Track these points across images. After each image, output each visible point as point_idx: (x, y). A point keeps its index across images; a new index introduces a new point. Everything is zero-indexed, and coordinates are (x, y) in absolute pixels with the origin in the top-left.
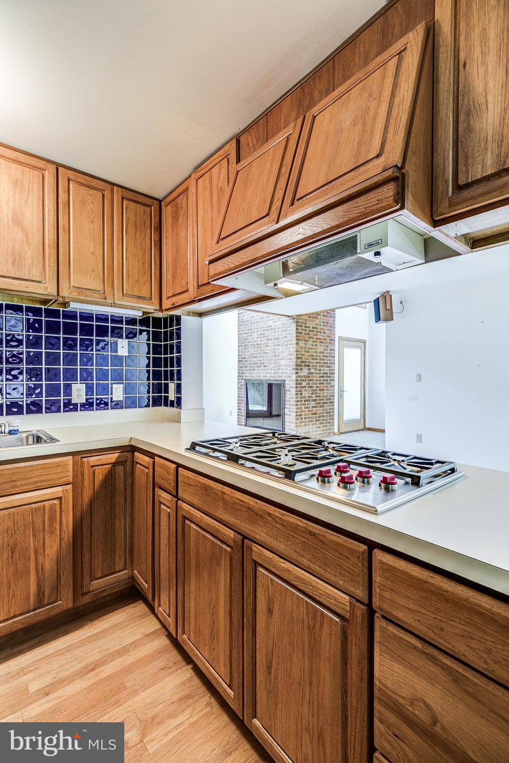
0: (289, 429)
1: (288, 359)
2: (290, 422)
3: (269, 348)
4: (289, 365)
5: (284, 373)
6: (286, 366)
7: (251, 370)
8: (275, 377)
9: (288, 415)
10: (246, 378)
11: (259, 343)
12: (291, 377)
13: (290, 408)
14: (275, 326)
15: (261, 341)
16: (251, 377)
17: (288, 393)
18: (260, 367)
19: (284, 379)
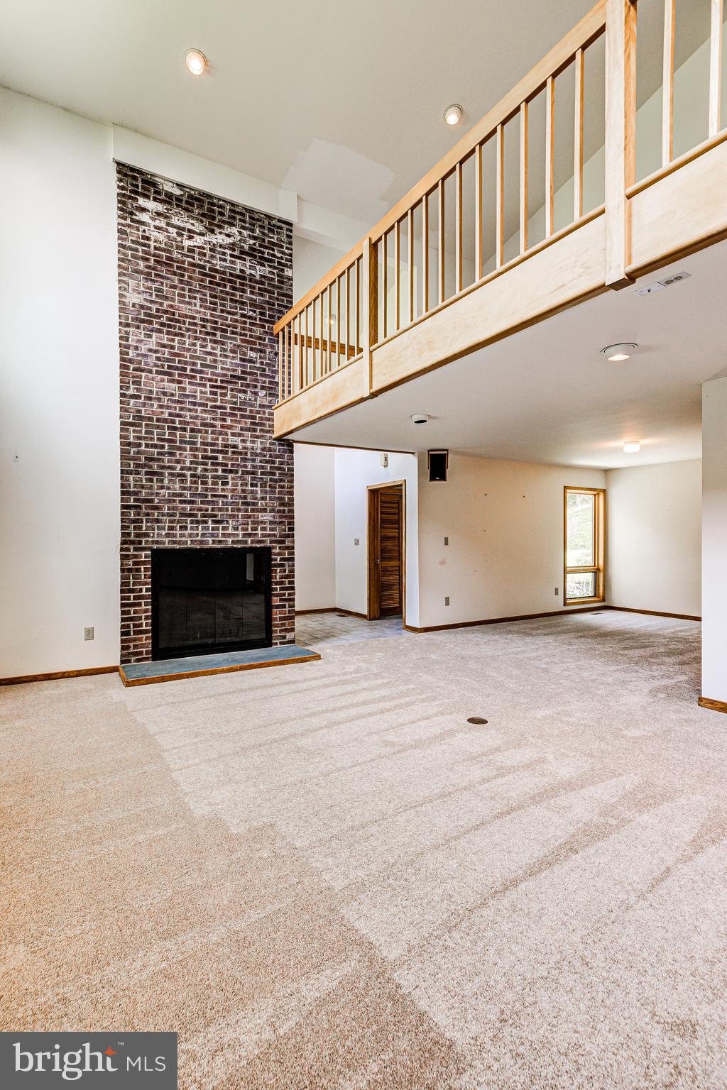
0: (281, 631)
1: (279, 511)
2: (281, 619)
3: (229, 487)
4: (281, 523)
5: (269, 535)
6: (271, 523)
7: (171, 528)
8: (246, 542)
9: (278, 607)
10: (155, 547)
11: (199, 472)
12: (283, 542)
13: (284, 595)
14: (245, 448)
15: (206, 470)
16: (174, 542)
17: (278, 569)
18: (206, 522)
19: (268, 544)
